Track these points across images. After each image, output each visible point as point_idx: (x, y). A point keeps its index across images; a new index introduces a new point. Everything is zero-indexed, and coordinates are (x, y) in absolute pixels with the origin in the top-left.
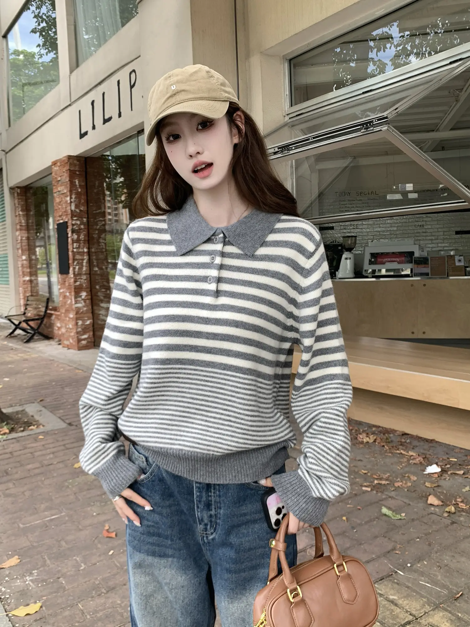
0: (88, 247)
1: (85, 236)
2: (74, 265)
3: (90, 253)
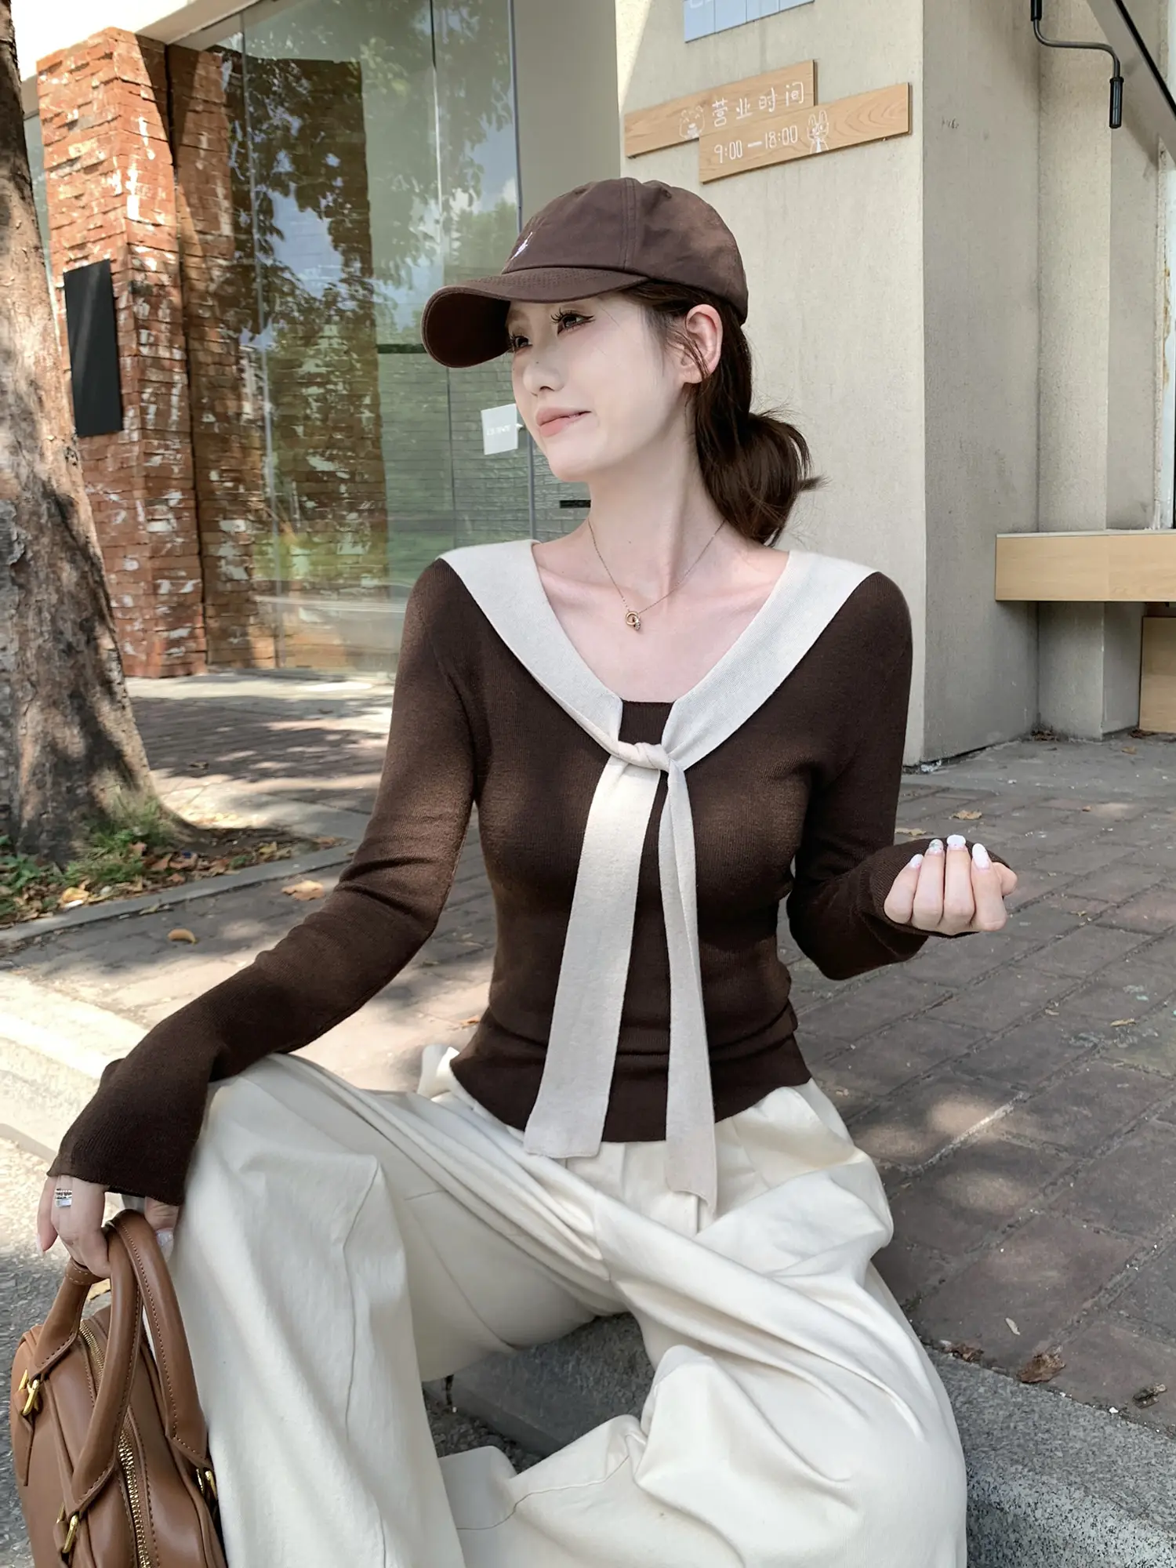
0: (183, 345)
1: (174, 309)
2: (142, 400)
3: (193, 366)
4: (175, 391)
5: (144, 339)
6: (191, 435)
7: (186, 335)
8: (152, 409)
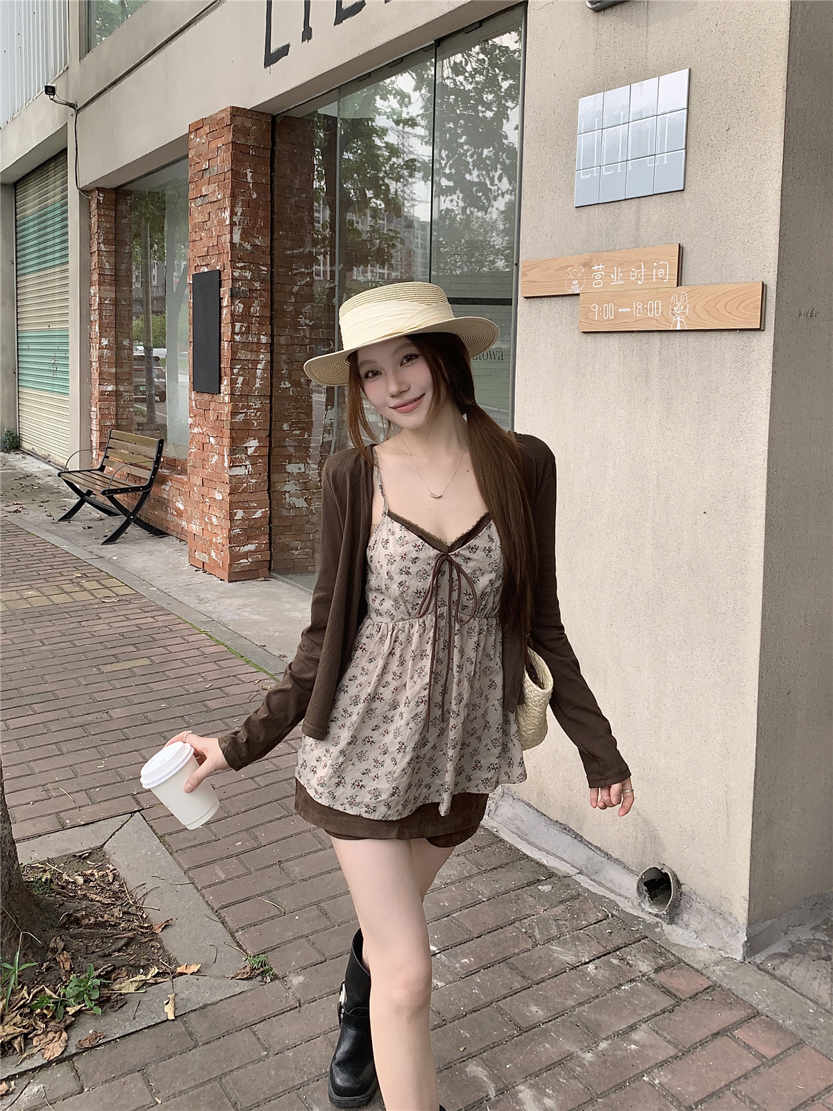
0: (269, 332)
1: (263, 307)
2: (233, 374)
3: (275, 346)
4: (259, 366)
5: (237, 330)
6: (271, 397)
7: (271, 324)
8: (240, 380)
